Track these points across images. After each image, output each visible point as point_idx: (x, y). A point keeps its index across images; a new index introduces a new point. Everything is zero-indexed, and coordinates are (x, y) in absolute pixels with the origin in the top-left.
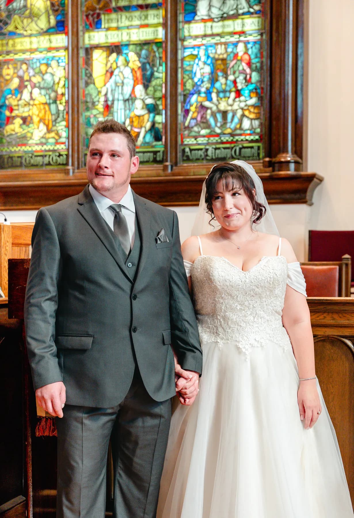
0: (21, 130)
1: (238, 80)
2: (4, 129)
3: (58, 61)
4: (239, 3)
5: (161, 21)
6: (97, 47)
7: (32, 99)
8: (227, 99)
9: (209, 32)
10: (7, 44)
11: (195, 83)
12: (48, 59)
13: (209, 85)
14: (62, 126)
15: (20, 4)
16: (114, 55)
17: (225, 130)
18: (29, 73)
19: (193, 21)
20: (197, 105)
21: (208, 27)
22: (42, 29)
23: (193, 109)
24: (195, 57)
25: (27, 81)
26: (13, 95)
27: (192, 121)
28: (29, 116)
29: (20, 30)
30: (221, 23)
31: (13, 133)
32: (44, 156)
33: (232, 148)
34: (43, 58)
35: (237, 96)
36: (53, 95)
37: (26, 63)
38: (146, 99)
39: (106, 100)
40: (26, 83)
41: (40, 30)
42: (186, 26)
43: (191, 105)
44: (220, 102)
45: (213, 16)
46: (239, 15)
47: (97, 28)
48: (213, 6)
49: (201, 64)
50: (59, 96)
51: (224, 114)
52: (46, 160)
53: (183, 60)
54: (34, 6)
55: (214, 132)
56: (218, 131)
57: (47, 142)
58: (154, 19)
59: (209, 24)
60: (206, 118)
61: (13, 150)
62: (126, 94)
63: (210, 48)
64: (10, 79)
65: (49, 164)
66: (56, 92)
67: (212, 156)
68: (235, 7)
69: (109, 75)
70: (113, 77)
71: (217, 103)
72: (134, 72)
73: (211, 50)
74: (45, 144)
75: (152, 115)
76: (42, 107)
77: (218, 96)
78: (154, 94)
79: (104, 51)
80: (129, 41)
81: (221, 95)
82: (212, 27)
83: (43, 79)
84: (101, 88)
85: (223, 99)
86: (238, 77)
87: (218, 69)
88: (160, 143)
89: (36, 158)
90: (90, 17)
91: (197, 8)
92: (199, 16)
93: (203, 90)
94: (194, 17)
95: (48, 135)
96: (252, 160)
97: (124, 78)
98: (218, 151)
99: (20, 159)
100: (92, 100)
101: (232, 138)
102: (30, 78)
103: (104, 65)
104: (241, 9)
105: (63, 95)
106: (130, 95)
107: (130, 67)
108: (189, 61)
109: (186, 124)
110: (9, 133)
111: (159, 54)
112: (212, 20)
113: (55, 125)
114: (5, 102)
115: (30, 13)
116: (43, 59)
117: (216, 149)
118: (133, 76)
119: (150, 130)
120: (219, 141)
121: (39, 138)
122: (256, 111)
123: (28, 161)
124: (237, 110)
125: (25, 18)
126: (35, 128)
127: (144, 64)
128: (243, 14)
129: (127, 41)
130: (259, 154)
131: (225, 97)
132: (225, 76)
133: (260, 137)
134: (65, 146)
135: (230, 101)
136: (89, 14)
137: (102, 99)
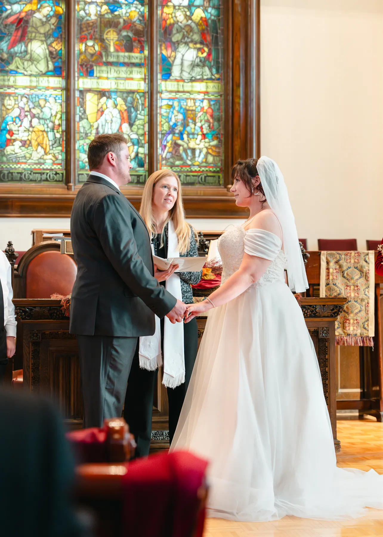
0: (21, 151)
1: (204, 127)
2: (4, 149)
3: (55, 98)
4: (204, 71)
5: (143, 76)
6: (89, 90)
7: (31, 126)
8: (195, 139)
9: (181, 89)
10: (9, 80)
11: (171, 126)
12: (46, 95)
13: (181, 129)
14: (58, 150)
15: (21, 48)
16: (104, 99)
17: (194, 162)
18: (29, 106)
19: (169, 80)
20: (172, 142)
21: (180, 86)
22: (41, 72)
23: (169, 145)
24: (171, 107)
25: (27, 111)
26: (14, 122)
27: (168, 154)
28: (28, 139)
29: (21, 70)
30: (190, 84)
31: (14, 153)
32: (42, 174)
33: (199, 176)
34: (42, 94)
35: (203, 138)
36: (51, 125)
37: (26, 97)
38: (131, 135)
39: (97, 132)
40: (27, 113)
41: (39, 72)
42: (163, 83)
43: (167, 142)
44: (190, 141)
45: (184, 78)
46: (204, 80)
47: (90, 76)
48: (184, 71)
49: (175, 113)
50: (56, 126)
51: (193, 150)
52: (44, 177)
53: (161, 107)
54: (34, 52)
55: (186, 163)
56: (189, 163)
57: (45, 163)
58: (137, 74)
59: (181, 83)
60: (179, 152)
61: (13, 167)
62: (114, 130)
63: (182, 101)
64: (11, 109)
65: (47, 180)
66: (54, 123)
67: (184, 181)
68: (201, 73)
69: (100, 113)
70: (104, 115)
71: (188, 142)
72: (121, 113)
73: (183, 103)
74: (43, 164)
75: (136, 147)
76: (41, 133)
77: (188, 137)
78: (137, 131)
79: (95, 94)
80: (117, 89)
81: (191, 136)
82: (183, 86)
83: (42, 111)
84: (94, 123)
85: (192, 140)
86: (204, 125)
87: (189, 117)
88: (143, 169)
89: (34, 175)
90: (84, 66)
91: (172, 71)
92: (173, 77)
93: (177, 131)
94: (169, 77)
95: (45, 157)
96: (214, 185)
97: (113, 117)
98: (188, 178)
99: (19, 175)
100: (85, 132)
101: (199, 169)
102: (30, 109)
103: (96, 106)
104: (205, 75)
105: (59, 125)
106: (118, 131)
107: (118, 109)
108: (166, 109)
109: (164, 156)
110: (8, 153)
111: (141, 101)
112: (183, 81)
113: (52, 150)
114: (6, 127)
115: (31, 57)
116: (42, 96)
117: (187, 176)
118: (120, 116)
119: (135, 158)
120: (189, 170)
121: (37, 159)
122: (217, 150)
123: (26, 177)
124: (203, 148)
125: (26, 60)
126: (33, 150)
127: (129, 108)
128: (207, 79)
129: (115, 89)
130: (219, 182)
131: (193, 138)
132: (194, 122)
133: (220, 169)
134: (62, 166)
135: (198, 141)
136: (84, 64)
137: (94, 132)
